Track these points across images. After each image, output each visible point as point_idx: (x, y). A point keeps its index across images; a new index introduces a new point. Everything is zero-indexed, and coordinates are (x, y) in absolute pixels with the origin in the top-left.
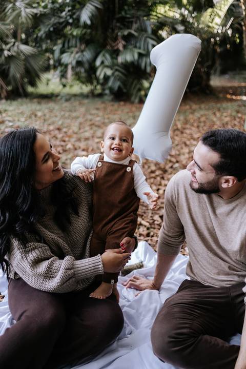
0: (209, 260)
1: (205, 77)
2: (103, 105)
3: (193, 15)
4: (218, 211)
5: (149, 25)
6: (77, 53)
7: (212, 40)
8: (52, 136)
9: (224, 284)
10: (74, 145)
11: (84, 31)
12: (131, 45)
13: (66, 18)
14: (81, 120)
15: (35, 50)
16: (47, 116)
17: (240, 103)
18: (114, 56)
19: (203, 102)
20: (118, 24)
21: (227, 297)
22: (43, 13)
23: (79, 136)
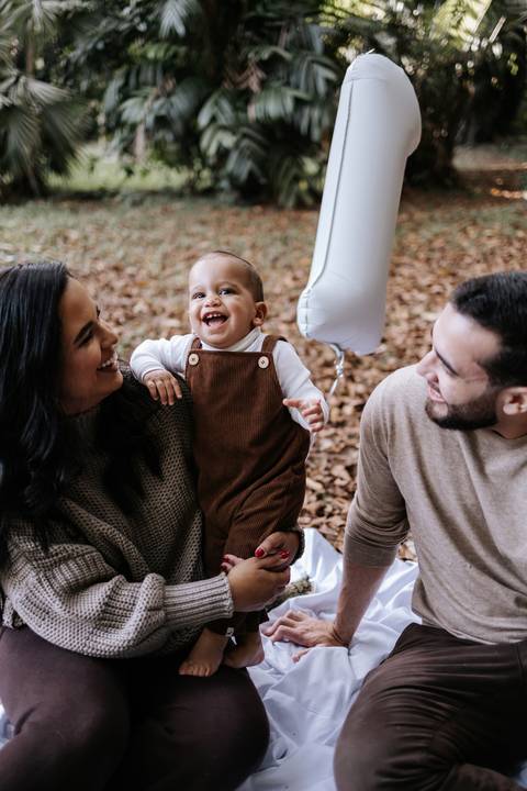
0: (468, 581)
1: (441, 149)
2: (215, 215)
3: (416, 12)
4: (490, 468)
5: (316, 36)
6: (157, 97)
7: (458, 67)
8: (102, 284)
9: (504, 637)
10: (150, 305)
11: (174, 48)
12: (278, 79)
13: (132, 21)
14: (166, 247)
15: (64, 92)
16: (92, 241)
17: (519, 206)
18: (239, 104)
19: (438, 205)
20: (248, 34)
21: (513, 668)
22: (79, 10)
23: (161, 284)
